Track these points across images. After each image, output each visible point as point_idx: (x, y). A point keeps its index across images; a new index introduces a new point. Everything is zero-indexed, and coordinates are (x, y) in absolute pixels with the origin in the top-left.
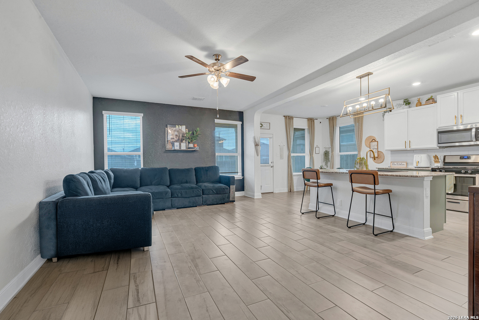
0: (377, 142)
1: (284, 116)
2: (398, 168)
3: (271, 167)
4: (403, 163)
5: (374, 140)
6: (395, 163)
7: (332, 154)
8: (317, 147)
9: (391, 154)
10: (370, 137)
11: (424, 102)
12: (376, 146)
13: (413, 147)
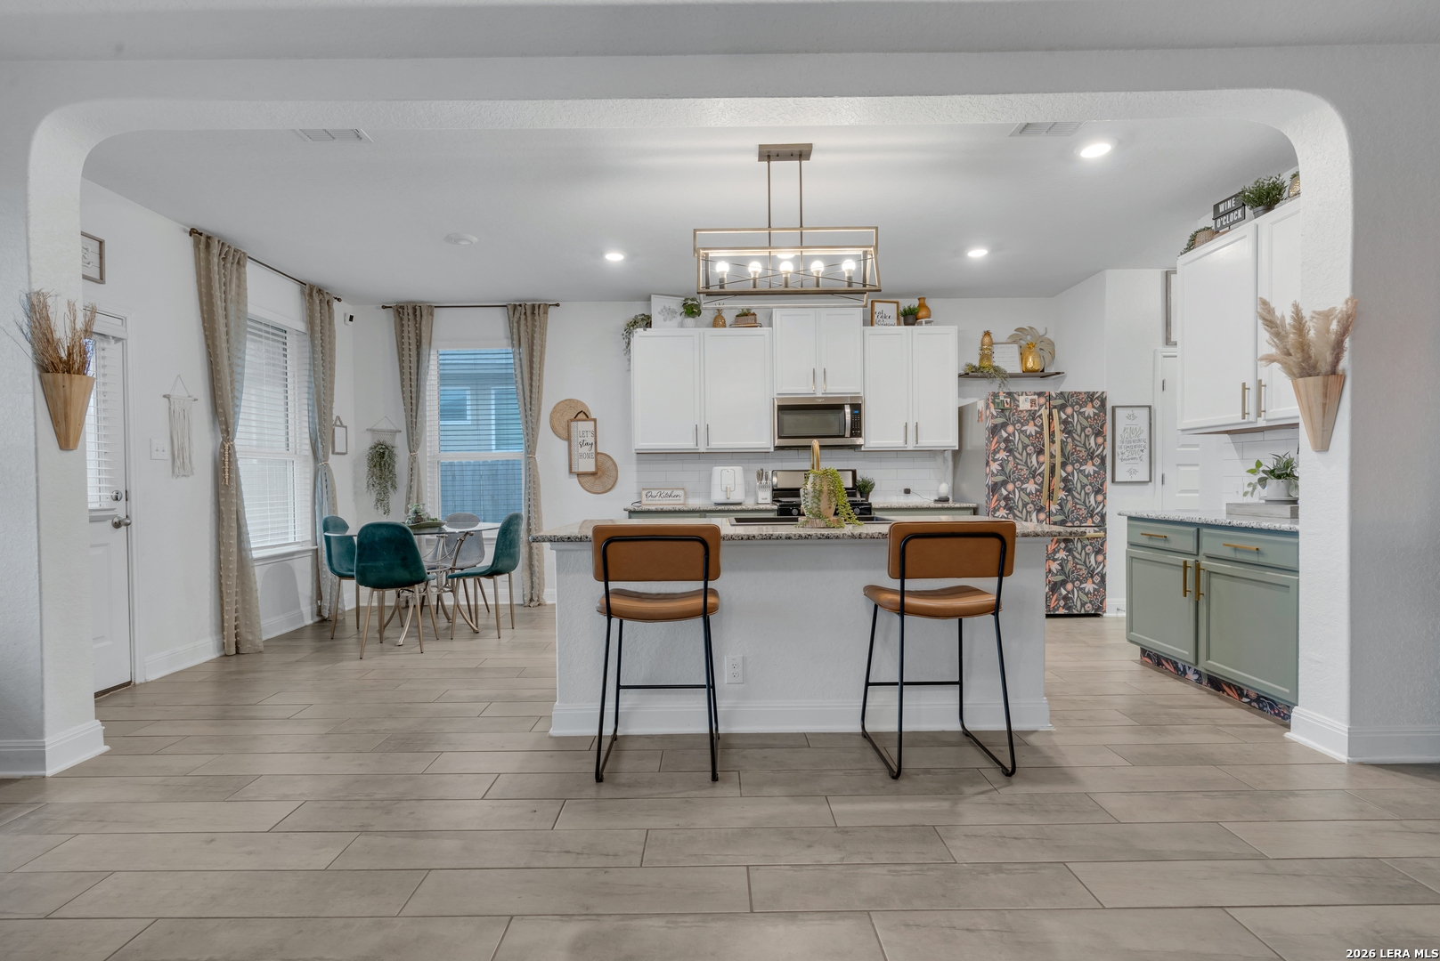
0: (595, 420)
1: (193, 232)
2: (661, 507)
3: (117, 525)
4: (676, 493)
5: (582, 416)
6: (654, 493)
7: (413, 460)
8: (338, 423)
9: (639, 462)
10: (570, 403)
11: (729, 317)
12: (590, 434)
13: (717, 443)
